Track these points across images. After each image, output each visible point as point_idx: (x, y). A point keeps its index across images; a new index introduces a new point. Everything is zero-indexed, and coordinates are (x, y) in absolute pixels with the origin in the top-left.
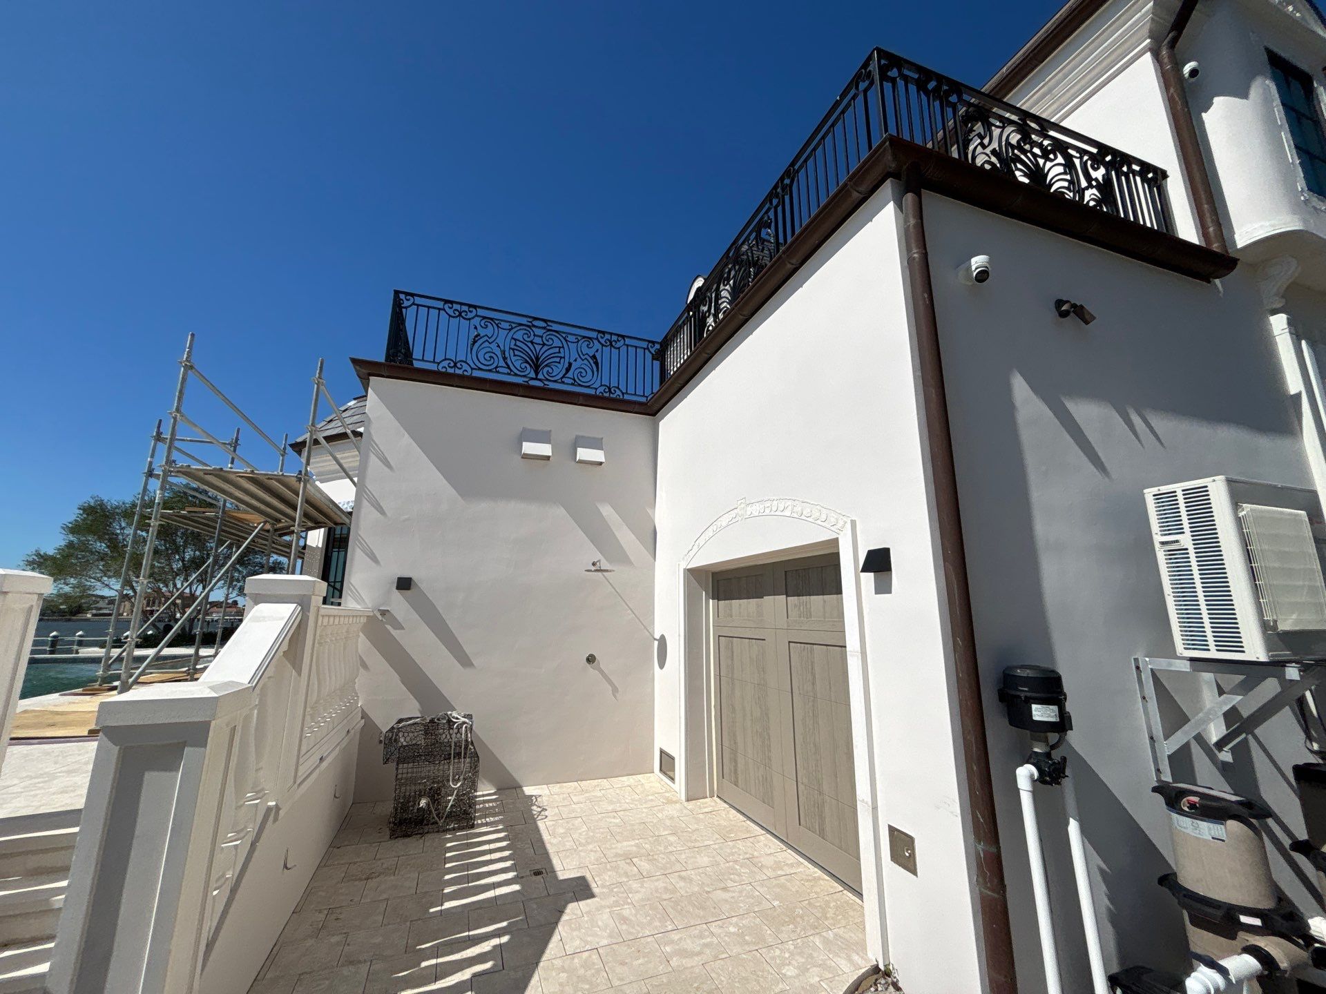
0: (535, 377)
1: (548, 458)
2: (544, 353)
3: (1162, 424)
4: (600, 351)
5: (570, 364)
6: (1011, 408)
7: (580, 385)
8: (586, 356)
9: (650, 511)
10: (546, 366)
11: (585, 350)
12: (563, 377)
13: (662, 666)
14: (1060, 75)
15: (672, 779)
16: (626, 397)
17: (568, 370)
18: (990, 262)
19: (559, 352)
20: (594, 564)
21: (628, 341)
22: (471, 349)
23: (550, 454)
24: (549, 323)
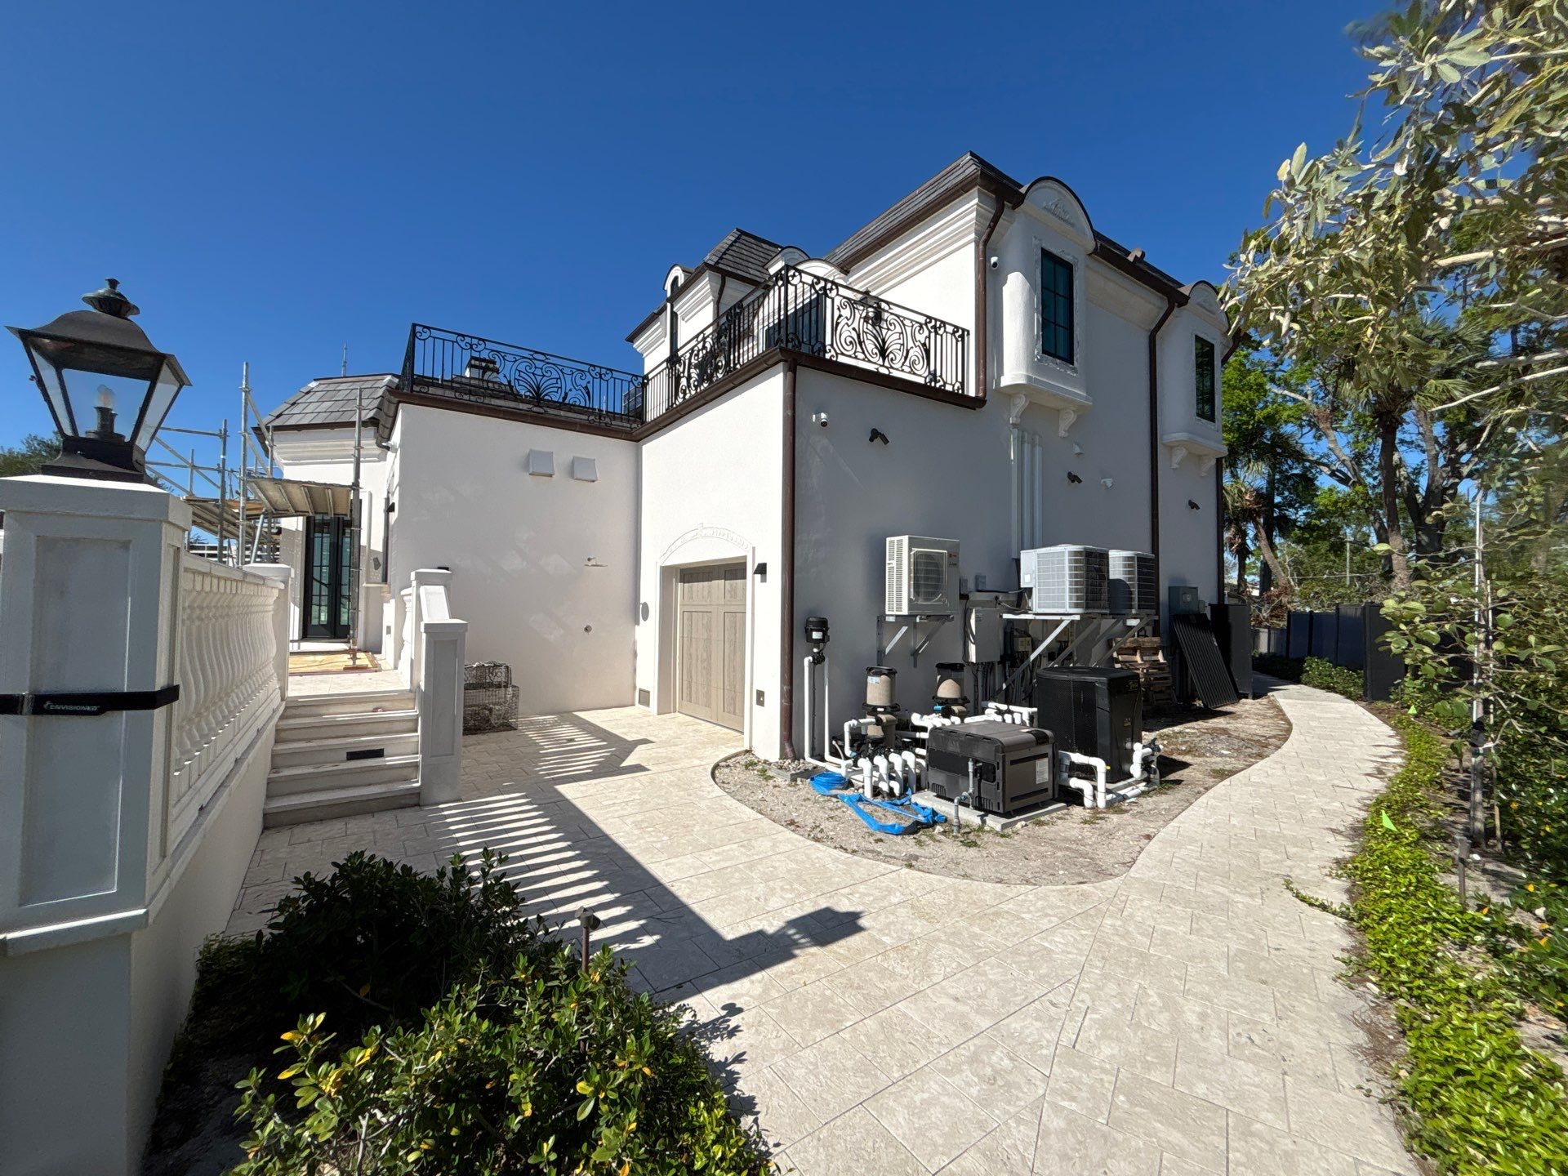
1: (551, 475)
2: (544, 383)
4: (591, 383)
5: (566, 394)
8: (580, 387)
10: (546, 395)
11: (579, 381)
13: (645, 621)
15: (648, 705)
18: (828, 416)
19: (557, 383)
20: (590, 560)
21: (615, 374)
24: (548, 357)
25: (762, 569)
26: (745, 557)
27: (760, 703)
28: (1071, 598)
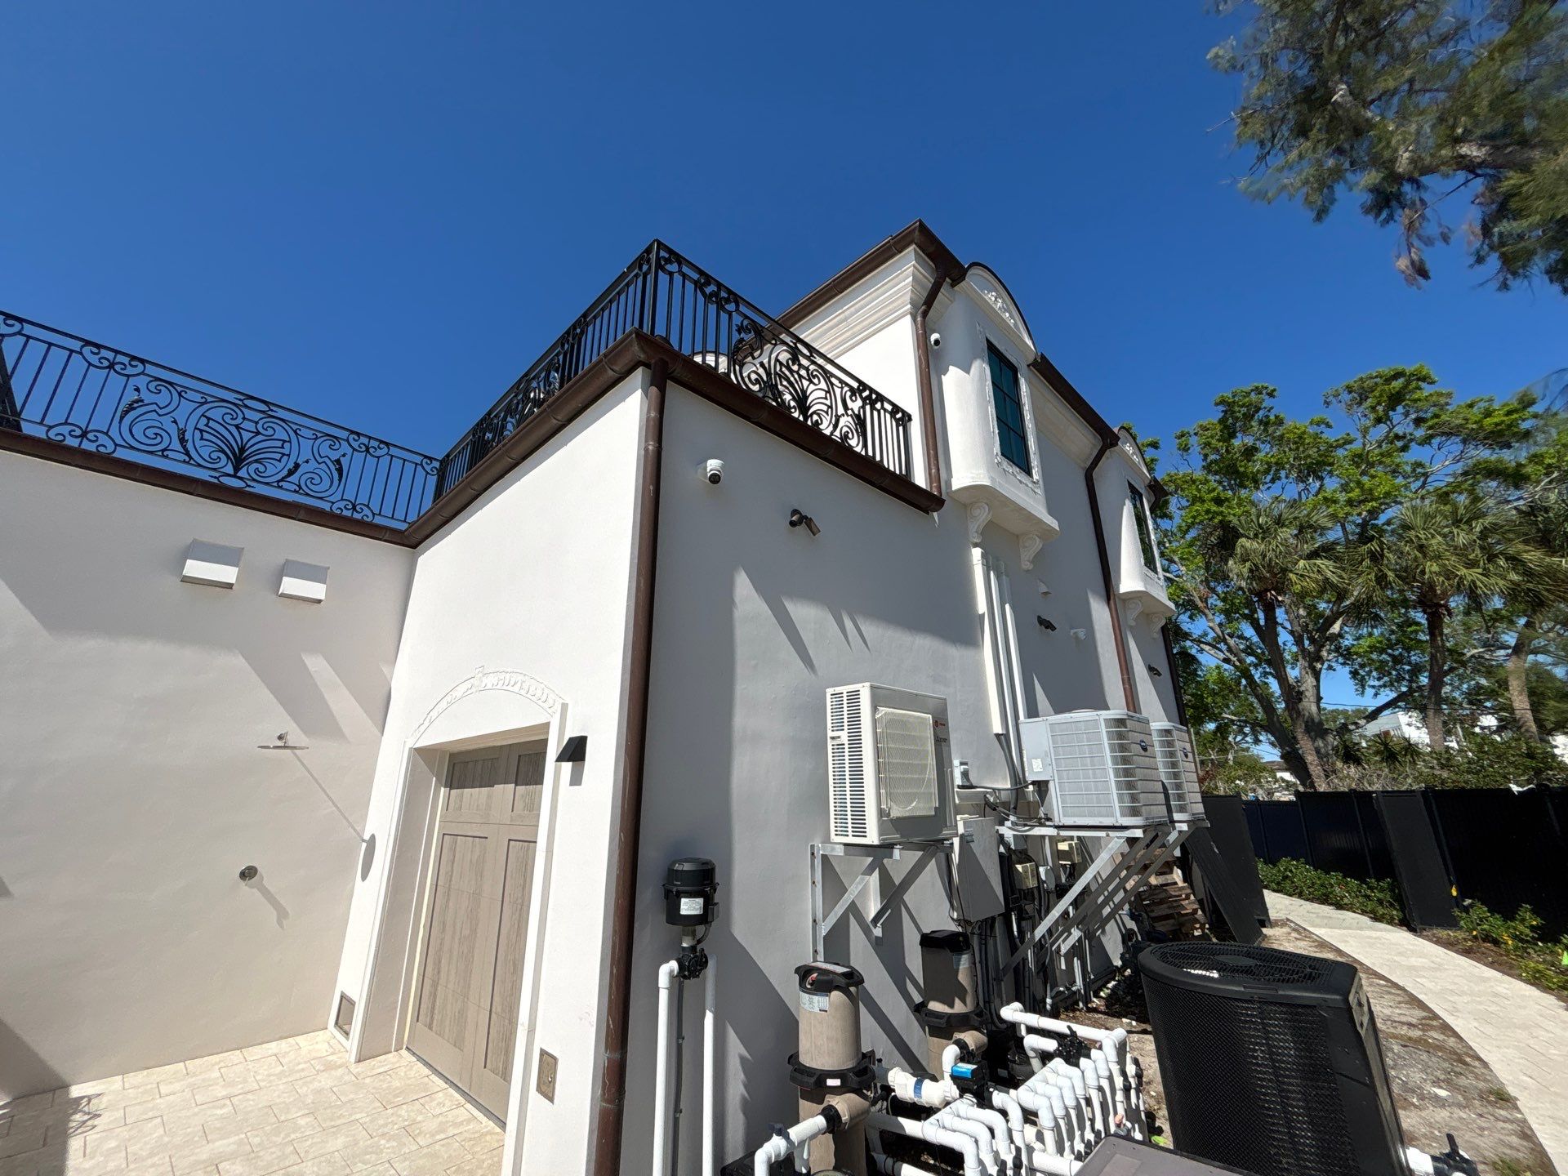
0: (232, 472)
1: (230, 586)
2: (255, 444)
3: (870, 629)
4: (348, 457)
5: (297, 466)
6: (729, 602)
7: (307, 494)
8: (326, 460)
9: (385, 670)
10: (256, 461)
11: (325, 449)
12: (282, 480)
13: (364, 877)
14: (852, 309)
15: (347, 1034)
16: (378, 520)
17: (291, 473)
18: (723, 467)
19: (282, 447)
20: (280, 738)
21: (393, 451)
22: (122, 418)
23: (233, 581)
24: (272, 408)
25: (575, 751)
26: (546, 726)
27: (547, 1088)
28: (1121, 800)
